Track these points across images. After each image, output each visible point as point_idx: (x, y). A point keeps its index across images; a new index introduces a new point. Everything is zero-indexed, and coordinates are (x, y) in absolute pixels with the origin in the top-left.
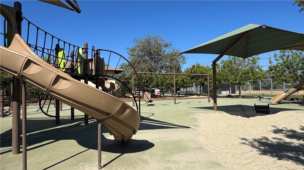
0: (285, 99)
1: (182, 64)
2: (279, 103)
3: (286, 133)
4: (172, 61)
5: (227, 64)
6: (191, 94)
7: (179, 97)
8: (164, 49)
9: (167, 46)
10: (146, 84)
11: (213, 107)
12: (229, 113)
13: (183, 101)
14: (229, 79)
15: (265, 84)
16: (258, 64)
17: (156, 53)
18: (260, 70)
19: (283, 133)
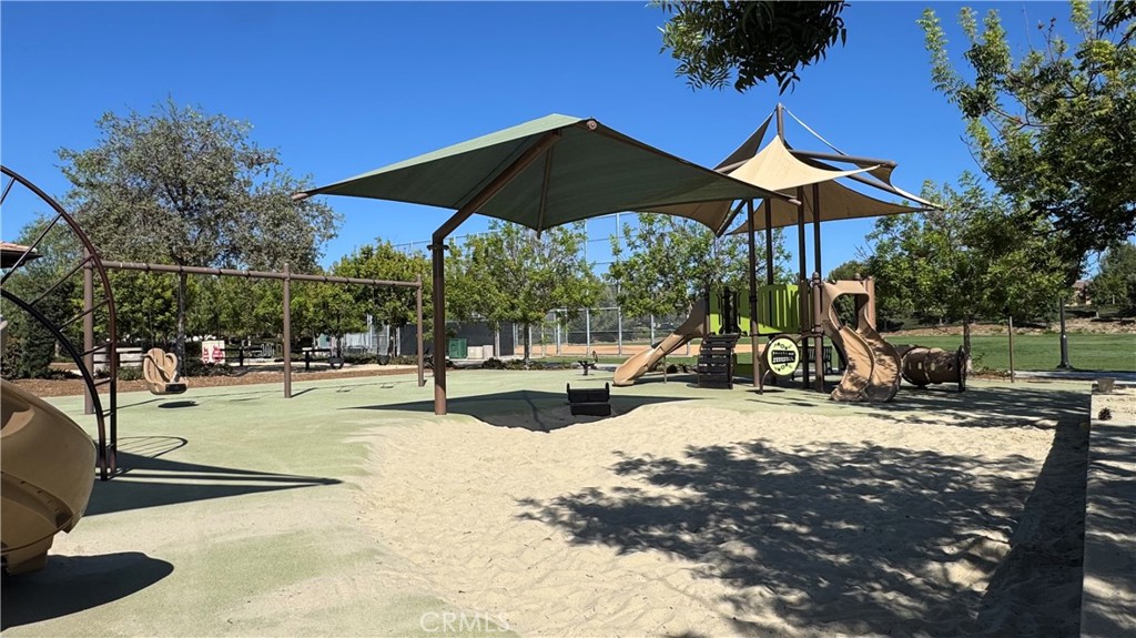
0: (652, 369)
1: (321, 242)
2: (638, 380)
3: (649, 471)
4: (278, 225)
5: (486, 251)
6: (357, 359)
7: (307, 368)
8: (245, 175)
9: (260, 165)
10: (161, 317)
11: (433, 402)
12: (485, 418)
13: (322, 384)
14: (493, 303)
15: (601, 323)
16: (580, 255)
17: (209, 189)
18: (587, 275)
19: (641, 472)
